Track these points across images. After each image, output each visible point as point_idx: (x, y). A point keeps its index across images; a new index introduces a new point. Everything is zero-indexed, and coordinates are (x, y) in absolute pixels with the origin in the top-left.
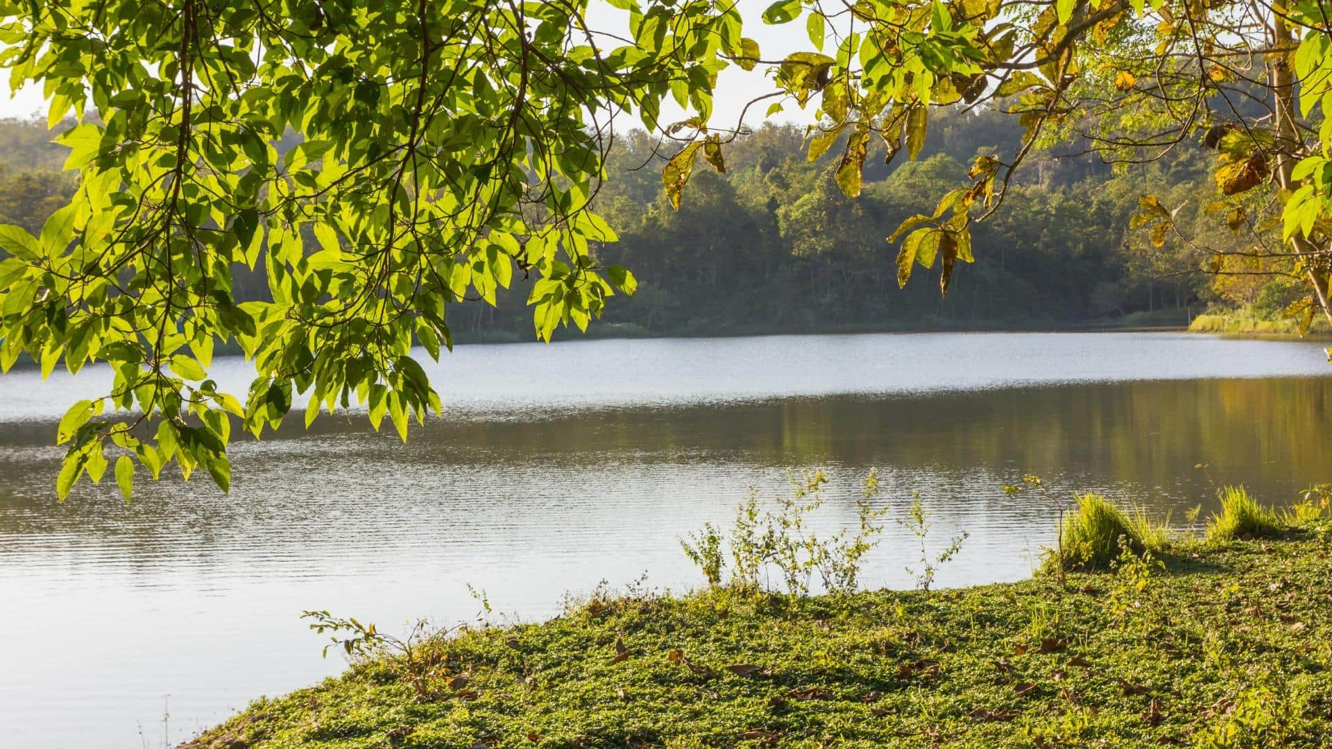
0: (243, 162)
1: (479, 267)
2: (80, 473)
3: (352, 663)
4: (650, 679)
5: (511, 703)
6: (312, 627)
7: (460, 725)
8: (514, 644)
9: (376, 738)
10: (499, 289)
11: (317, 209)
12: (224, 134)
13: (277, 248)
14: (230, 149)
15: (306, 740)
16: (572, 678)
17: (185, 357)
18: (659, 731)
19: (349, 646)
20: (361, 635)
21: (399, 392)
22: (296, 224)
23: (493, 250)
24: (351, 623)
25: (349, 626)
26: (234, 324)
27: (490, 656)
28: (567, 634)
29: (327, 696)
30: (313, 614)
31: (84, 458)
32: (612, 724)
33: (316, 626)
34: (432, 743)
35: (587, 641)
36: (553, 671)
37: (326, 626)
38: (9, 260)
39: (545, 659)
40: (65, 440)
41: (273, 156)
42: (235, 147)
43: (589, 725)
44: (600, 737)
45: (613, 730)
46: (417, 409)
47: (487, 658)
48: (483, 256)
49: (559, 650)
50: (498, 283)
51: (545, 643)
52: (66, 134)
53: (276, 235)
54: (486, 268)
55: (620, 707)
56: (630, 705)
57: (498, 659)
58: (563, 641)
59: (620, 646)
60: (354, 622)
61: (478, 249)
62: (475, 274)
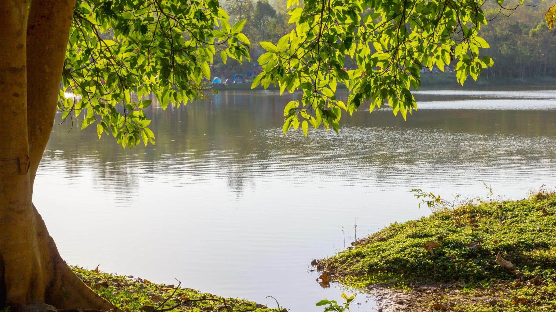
0: (349, 20)
1: (438, 57)
2: (290, 126)
3: (434, 211)
4: (553, 224)
5: (492, 230)
6: (415, 195)
7: (468, 235)
8: (500, 207)
9: (433, 238)
10: (446, 65)
11: (373, 37)
12: (343, 11)
13: (360, 51)
14: (345, 16)
15: (407, 238)
16: (521, 222)
17: (327, 88)
18: (549, 244)
19: (429, 204)
20: (434, 199)
21: (403, 102)
22: (367, 42)
23: (443, 51)
24: (430, 194)
25: (430, 196)
26: (342, 76)
27: (490, 212)
28: (525, 205)
29: (421, 223)
30: (415, 190)
31: (291, 120)
32: (530, 240)
33: (417, 195)
34: (454, 241)
35: (532, 208)
36: (514, 219)
37: (421, 195)
38: (267, 53)
39: (512, 214)
40: (286, 115)
41: (359, 19)
42: (346, 15)
43: (520, 239)
44: (523, 244)
45: (530, 242)
46: (409, 107)
47: (488, 213)
48: (439, 53)
49: (519, 211)
50: (445, 63)
51: (514, 208)
52: (292, 11)
53: (360, 46)
54: (440, 58)
55: (536, 234)
56: (540, 233)
57: (493, 213)
58: (522, 208)
59: (544, 211)
60: (432, 194)
61: (437, 51)
62: (436, 60)
